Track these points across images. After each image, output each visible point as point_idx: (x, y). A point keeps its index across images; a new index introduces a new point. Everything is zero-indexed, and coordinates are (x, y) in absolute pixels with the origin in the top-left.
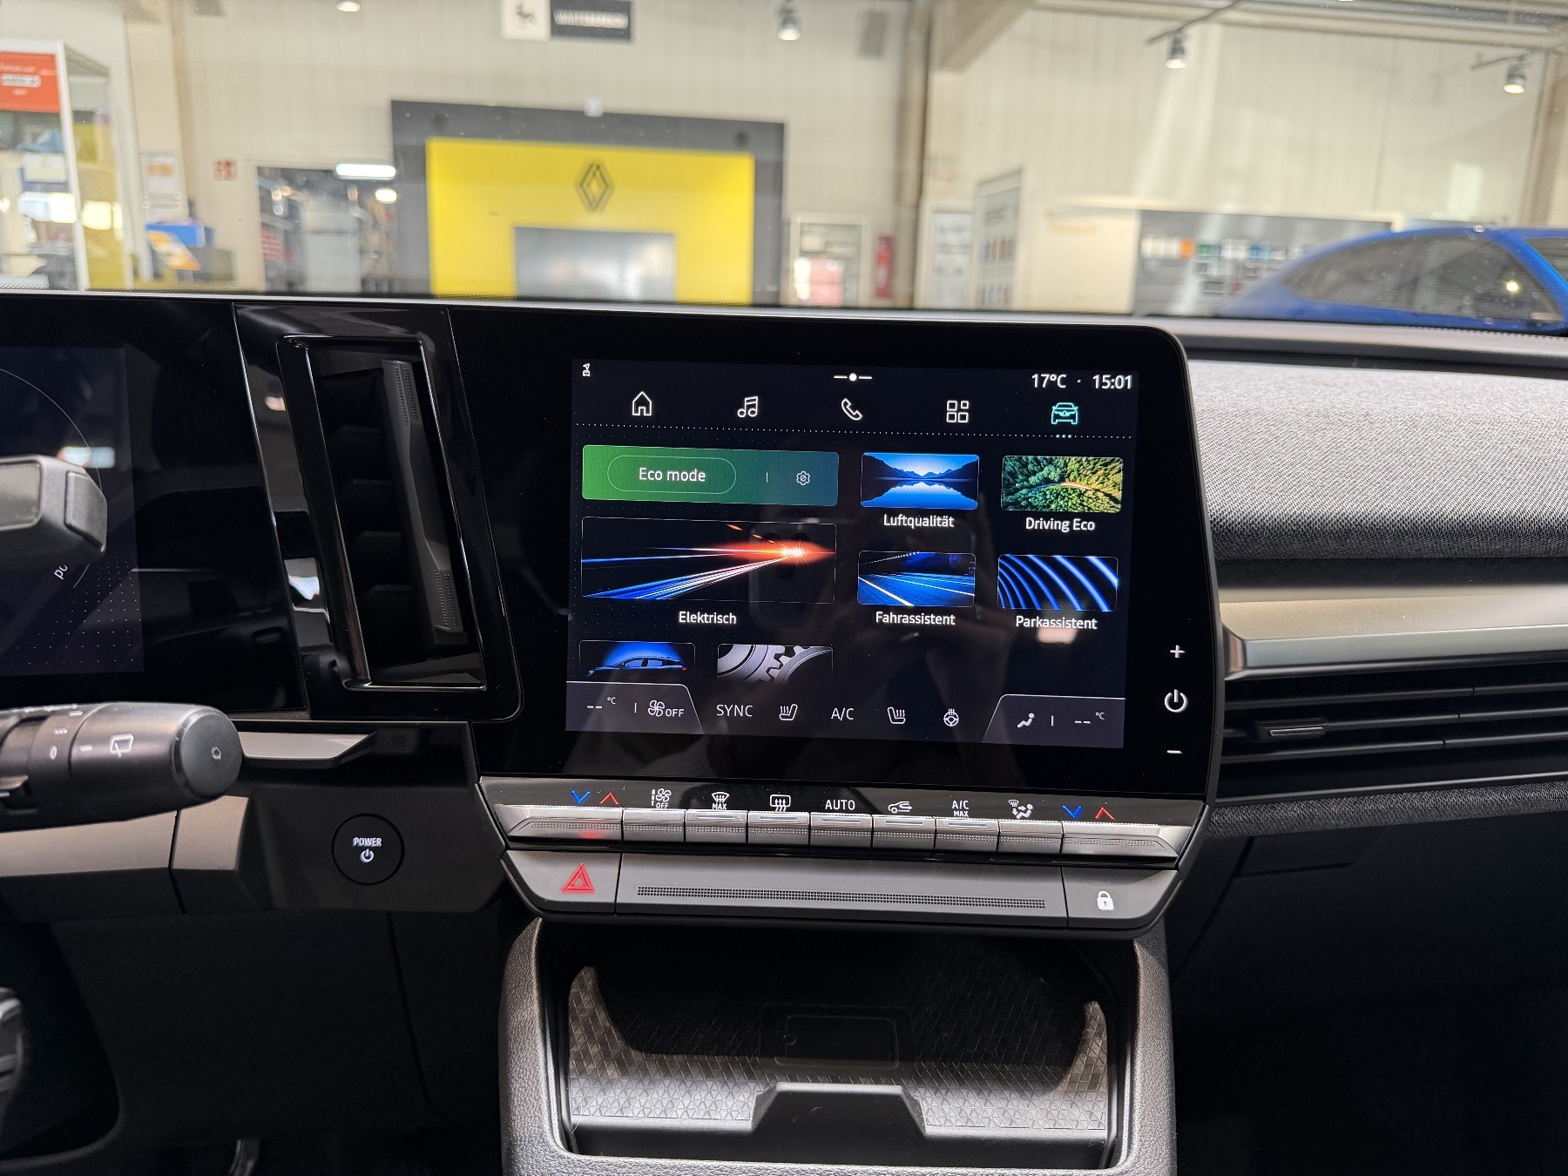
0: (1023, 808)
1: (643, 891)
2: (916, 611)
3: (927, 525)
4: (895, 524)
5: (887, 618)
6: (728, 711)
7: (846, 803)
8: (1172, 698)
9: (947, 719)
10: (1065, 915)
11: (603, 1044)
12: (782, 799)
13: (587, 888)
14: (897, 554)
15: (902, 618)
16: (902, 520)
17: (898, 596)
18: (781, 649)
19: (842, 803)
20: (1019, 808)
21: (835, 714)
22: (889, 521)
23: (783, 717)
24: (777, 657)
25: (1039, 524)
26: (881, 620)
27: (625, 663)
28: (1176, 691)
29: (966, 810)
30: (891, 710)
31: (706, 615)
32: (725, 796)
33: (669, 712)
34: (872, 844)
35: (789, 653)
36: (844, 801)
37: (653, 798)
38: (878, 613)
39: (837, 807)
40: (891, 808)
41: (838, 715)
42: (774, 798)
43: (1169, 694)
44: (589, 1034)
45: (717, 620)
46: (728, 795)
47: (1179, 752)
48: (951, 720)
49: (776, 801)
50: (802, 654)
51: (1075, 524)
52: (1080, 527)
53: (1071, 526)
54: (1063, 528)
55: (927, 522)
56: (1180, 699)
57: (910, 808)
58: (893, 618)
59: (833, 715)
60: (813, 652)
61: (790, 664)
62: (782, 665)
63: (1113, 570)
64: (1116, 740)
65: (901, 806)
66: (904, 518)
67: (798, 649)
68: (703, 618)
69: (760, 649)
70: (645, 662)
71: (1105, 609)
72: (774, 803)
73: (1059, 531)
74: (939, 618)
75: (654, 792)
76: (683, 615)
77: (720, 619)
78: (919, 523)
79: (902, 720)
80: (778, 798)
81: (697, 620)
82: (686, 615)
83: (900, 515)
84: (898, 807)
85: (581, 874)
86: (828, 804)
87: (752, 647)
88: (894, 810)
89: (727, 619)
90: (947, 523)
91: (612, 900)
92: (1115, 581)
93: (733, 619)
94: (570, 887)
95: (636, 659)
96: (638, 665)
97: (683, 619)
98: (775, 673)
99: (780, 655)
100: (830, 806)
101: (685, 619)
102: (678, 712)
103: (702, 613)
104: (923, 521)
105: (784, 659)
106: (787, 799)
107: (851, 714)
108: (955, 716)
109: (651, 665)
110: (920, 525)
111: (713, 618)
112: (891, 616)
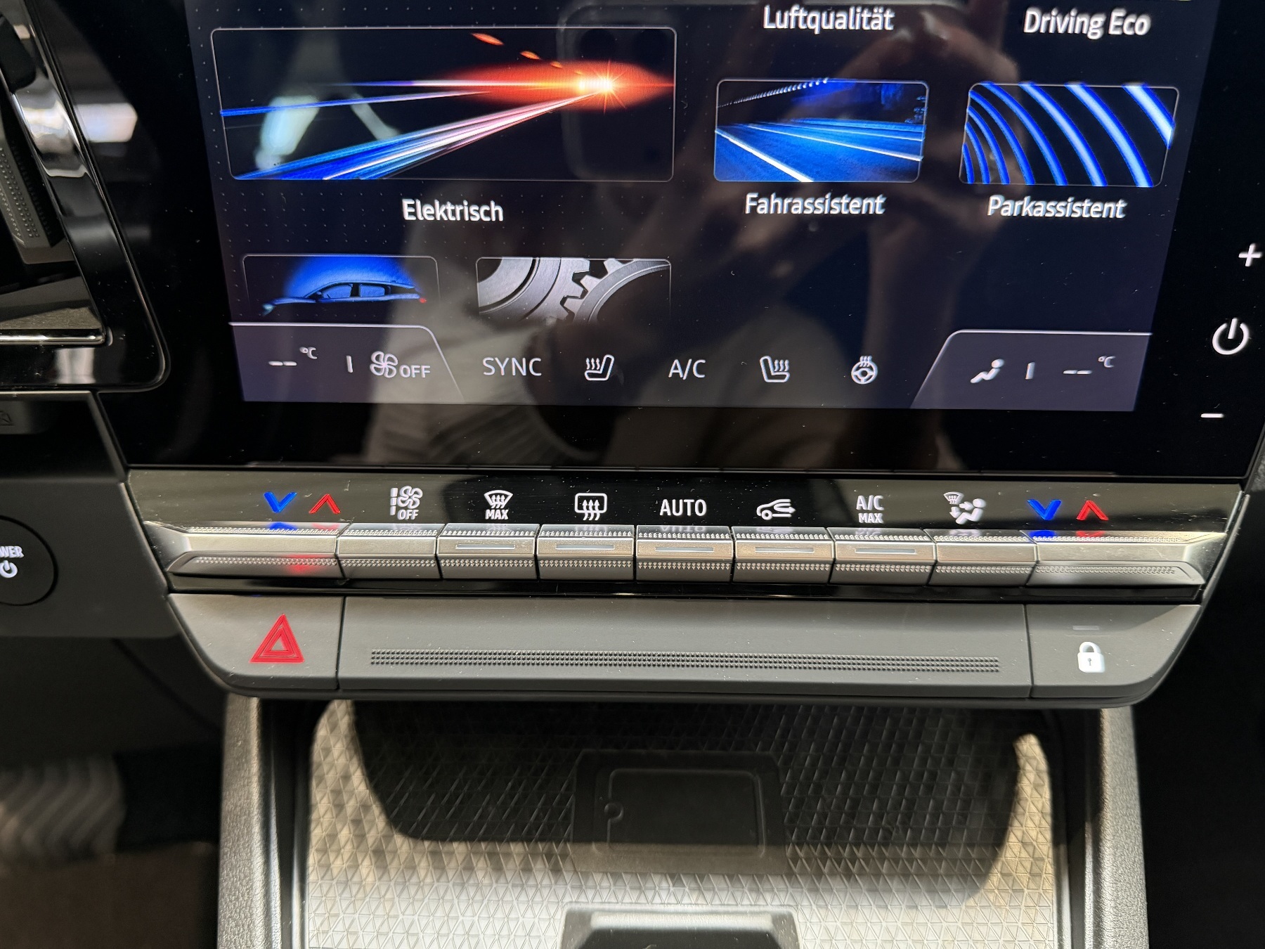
0: (966, 506)
1: (378, 659)
2: (818, 191)
3: (844, 27)
4: (785, 26)
5: (766, 206)
6: (502, 368)
7: (693, 505)
8: (1226, 332)
9: (858, 373)
10: (1028, 682)
11: (357, 822)
12: (594, 499)
13: (292, 653)
14: (787, 84)
15: (790, 205)
16: (797, 18)
17: (787, 163)
18: (583, 264)
19: (685, 505)
20: (962, 506)
21: (676, 368)
22: (772, 19)
23: (591, 375)
24: (577, 278)
25: (1049, 22)
26: (754, 209)
27: (323, 290)
28: (1234, 321)
29: (878, 512)
30: (766, 361)
31: (449, 207)
32: (506, 496)
33: (405, 370)
34: (732, 577)
35: (598, 271)
36: (689, 502)
37: (394, 502)
38: (749, 196)
39: (678, 511)
40: (762, 510)
41: (680, 371)
42: (581, 499)
43: (1223, 327)
44: (339, 807)
45: (470, 215)
46: (510, 495)
47: (1219, 416)
48: (864, 374)
49: (585, 503)
50: (619, 272)
51: (1113, 23)
52: (1122, 27)
53: (1106, 25)
54: (1091, 31)
55: (844, 21)
56: (1239, 333)
57: (791, 510)
58: (776, 205)
59: (672, 371)
60: (638, 268)
61: (600, 290)
62: (585, 292)
63: (1167, 109)
64: (1124, 399)
65: (775, 508)
66: (802, 14)
67: (611, 265)
68: (446, 212)
69: (547, 264)
70: (356, 289)
71: (1143, 183)
72: (580, 507)
73: (1082, 36)
74: (856, 202)
75: (394, 491)
76: (409, 206)
77: (476, 214)
78: (828, 21)
79: (783, 377)
80: (588, 499)
81: (434, 215)
82: (414, 206)
83: (795, 8)
84: (771, 509)
85: (282, 631)
86: (665, 508)
87: (534, 262)
88: (767, 515)
89: (488, 213)
90: (880, 22)
91: (330, 673)
92: (1167, 130)
93: (497, 212)
94: (264, 654)
95: (340, 284)
96: (344, 295)
97: (410, 214)
98: (574, 305)
99: (582, 275)
100: (668, 510)
101: (414, 214)
102: (420, 369)
103: (442, 203)
104: (836, 18)
105: (589, 282)
106: (601, 500)
107: (701, 369)
108: (871, 368)
109: (366, 296)
110: (830, 27)
111: (462, 213)
112: (773, 202)
